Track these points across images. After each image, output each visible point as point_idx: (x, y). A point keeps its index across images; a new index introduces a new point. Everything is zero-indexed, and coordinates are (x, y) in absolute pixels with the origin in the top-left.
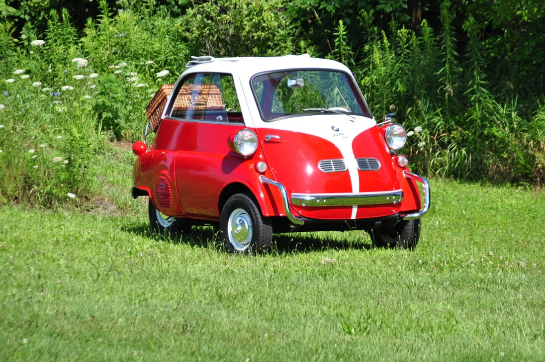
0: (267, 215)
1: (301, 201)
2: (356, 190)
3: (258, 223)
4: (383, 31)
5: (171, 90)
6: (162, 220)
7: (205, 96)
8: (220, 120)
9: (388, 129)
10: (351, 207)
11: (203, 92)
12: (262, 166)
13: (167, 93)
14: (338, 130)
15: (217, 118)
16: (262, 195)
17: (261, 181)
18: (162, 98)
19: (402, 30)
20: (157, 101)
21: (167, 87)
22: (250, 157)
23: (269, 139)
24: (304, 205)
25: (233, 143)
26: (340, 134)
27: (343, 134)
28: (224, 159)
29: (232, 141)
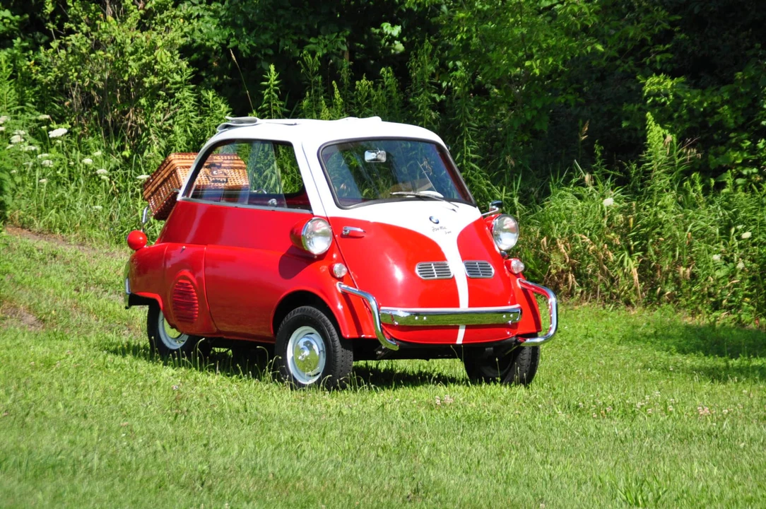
0: (348, 336)
1: (393, 317)
2: (464, 305)
3: (334, 346)
4: (334, 82)
5: (193, 161)
6: (168, 340)
7: (225, 171)
8: (273, 205)
9: (496, 222)
10: (457, 328)
11: (223, 165)
12: (340, 269)
13: (176, 165)
14: (438, 223)
15: (270, 202)
16: (340, 307)
17: (340, 290)
18: (169, 172)
19: (362, 81)
20: (162, 176)
21: (177, 156)
22: (322, 257)
23: (348, 232)
24: (397, 323)
25: (300, 236)
26: (441, 228)
27: (445, 228)
28: (281, 258)
29: (298, 234)
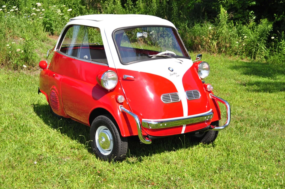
0: (125, 136)
1: (149, 124)
2: (186, 115)
3: (117, 140)
9: (200, 65)
10: (182, 126)
12: (121, 98)
14: (172, 71)
16: (121, 120)
17: (120, 110)
22: (112, 91)
23: (126, 78)
24: (151, 128)
25: (100, 79)
26: (174, 73)
27: (176, 74)
28: (93, 88)
29: (100, 78)
